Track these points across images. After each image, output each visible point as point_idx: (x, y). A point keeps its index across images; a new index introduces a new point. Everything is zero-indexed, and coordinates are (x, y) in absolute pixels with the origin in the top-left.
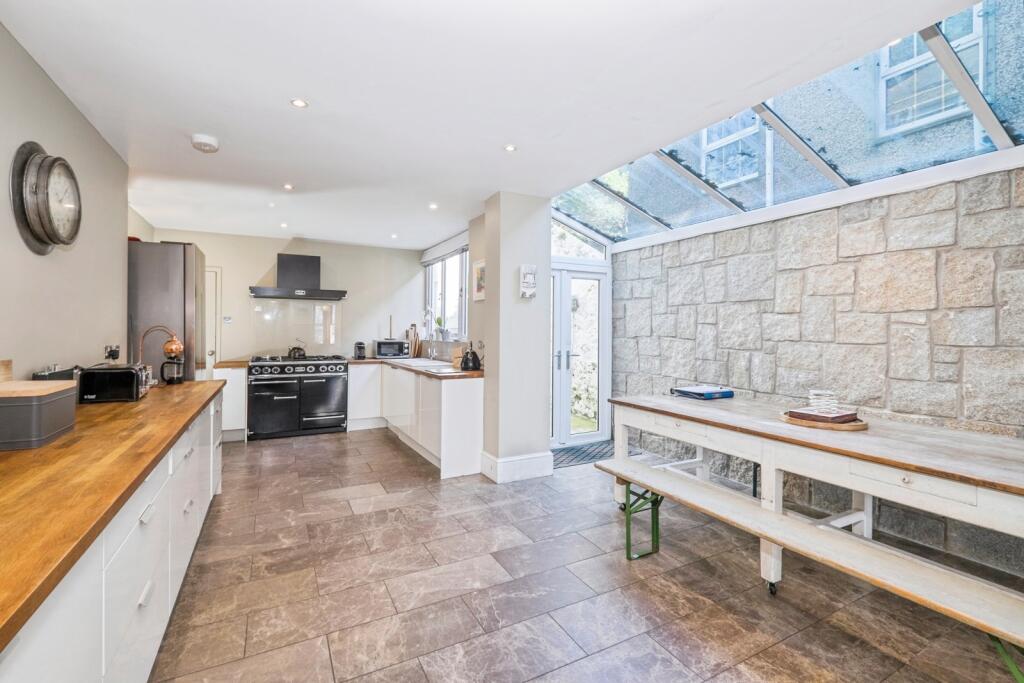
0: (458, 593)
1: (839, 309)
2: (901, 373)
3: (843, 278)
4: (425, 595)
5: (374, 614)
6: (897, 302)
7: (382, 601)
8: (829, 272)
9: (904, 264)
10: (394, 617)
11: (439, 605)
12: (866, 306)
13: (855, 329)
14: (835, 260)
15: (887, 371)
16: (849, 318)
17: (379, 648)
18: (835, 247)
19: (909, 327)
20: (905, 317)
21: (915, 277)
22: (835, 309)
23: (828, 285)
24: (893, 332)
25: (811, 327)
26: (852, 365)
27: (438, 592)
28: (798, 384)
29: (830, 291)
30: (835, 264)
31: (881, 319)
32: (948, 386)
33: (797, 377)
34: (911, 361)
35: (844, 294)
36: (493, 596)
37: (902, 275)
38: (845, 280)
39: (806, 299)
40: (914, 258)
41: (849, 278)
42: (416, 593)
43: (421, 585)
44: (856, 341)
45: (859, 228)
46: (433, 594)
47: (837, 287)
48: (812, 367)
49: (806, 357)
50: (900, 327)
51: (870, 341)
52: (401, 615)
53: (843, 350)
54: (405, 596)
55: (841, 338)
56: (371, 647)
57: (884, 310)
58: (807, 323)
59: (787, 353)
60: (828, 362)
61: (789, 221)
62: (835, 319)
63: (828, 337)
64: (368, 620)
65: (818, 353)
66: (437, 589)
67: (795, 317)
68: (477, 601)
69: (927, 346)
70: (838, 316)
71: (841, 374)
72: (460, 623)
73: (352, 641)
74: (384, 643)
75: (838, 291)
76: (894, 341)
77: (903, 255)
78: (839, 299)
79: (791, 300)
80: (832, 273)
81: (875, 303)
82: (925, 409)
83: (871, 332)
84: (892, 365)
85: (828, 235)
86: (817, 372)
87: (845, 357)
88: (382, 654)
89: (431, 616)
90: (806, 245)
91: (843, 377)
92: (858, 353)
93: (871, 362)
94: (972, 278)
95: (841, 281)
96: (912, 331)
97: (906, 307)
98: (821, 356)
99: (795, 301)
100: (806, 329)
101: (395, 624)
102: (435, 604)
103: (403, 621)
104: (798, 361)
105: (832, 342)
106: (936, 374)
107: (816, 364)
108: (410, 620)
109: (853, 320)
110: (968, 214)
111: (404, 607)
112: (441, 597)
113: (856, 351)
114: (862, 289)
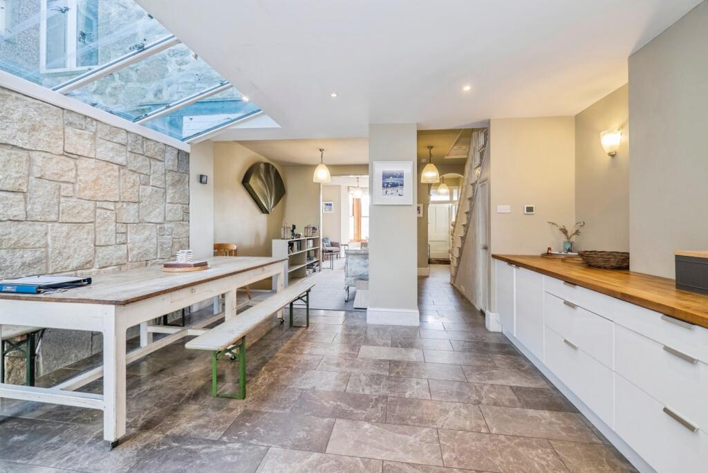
0: (386, 425)
1: (62, 194)
2: (103, 241)
3: (66, 169)
4: (411, 435)
5: (456, 434)
6: (100, 195)
7: (448, 444)
8: (54, 160)
9: (104, 170)
10: (440, 427)
11: (405, 422)
12: (82, 195)
13: (75, 211)
14: (61, 152)
15: (95, 242)
16: (72, 202)
17: (453, 412)
18: (62, 141)
19: (106, 211)
20: (105, 205)
21: (109, 180)
22: (59, 194)
23: (55, 171)
24: (97, 214)
25: (38, 207)
26: (73, 239)
27: (400, 433)
28: (23, 264)
29: (56, 177)
30: (60, 155)
31: (91, 204)
32: (122, 246)
33: (23, 257)
34: (107, 233)
35: (68, 182)
36: (364, 414)
37: (103, 177)
38: (68, 171)
39: (34, 181)
40: (110, 168)
41: (71, 170)
42: (418, 439)
43: (411, 445)
44: (74, 220)
45: (80, 134)
46: (405, 433)
47: (61, 176)
48: (37, 245)
49: (32, 236)
50: (103, 211)
51: (85, 221)
52: (434, 426)
53: (65, 228)
54: (428, 440)
55: (64, 218)
56: (458, 414)
57: (93, 199)
58: (34, 203)
59: (10, 233)
60: (54, 239)
61: (14, 95)
62: (59, 202)
63: (53, 217)
64: (460, 432)
65: (44, 233)
66: (399, 436)
67: (20, 196)
68: (378, 414)
69: (114, 224)
70: (62, 200)
71: (65, 248)
72: (398, 407)
73: (471, 423)
74: (450, 413)
75: (62, 179)
76: (98, 220)
77: (104, 163)
78: (63, 185)
79: (17, 179)
80: (58, 162)
81: (88, 194)
82: (114, 262)
83: (85, 214)
84: (97, 237)
85: (56, 128)
86: (43, 250)
87: (68, 234)
88: (451, 409)
89: (414, 418)
90: (33, 129)
91: (66, 250)
92: (76, 230)
93: (85, 236)
94: (132, 187)
95: (65, 171)
96: (108, 214)
97: (105, 199)
98: (46, 234)
99: (20, 181)
100: (32, 209)
101: (440, 422)
102: (407, 425)
103: (436, 422)
104: (22, 242)
105: (55, 221)
106: (118, 241)
107: (43, 242)
108: (429, 420)
109: (75, 204)
110: (131, 152)
111: (431, 431)
112: (400, 428)
113: (75, 228)
114: (80, 181)
